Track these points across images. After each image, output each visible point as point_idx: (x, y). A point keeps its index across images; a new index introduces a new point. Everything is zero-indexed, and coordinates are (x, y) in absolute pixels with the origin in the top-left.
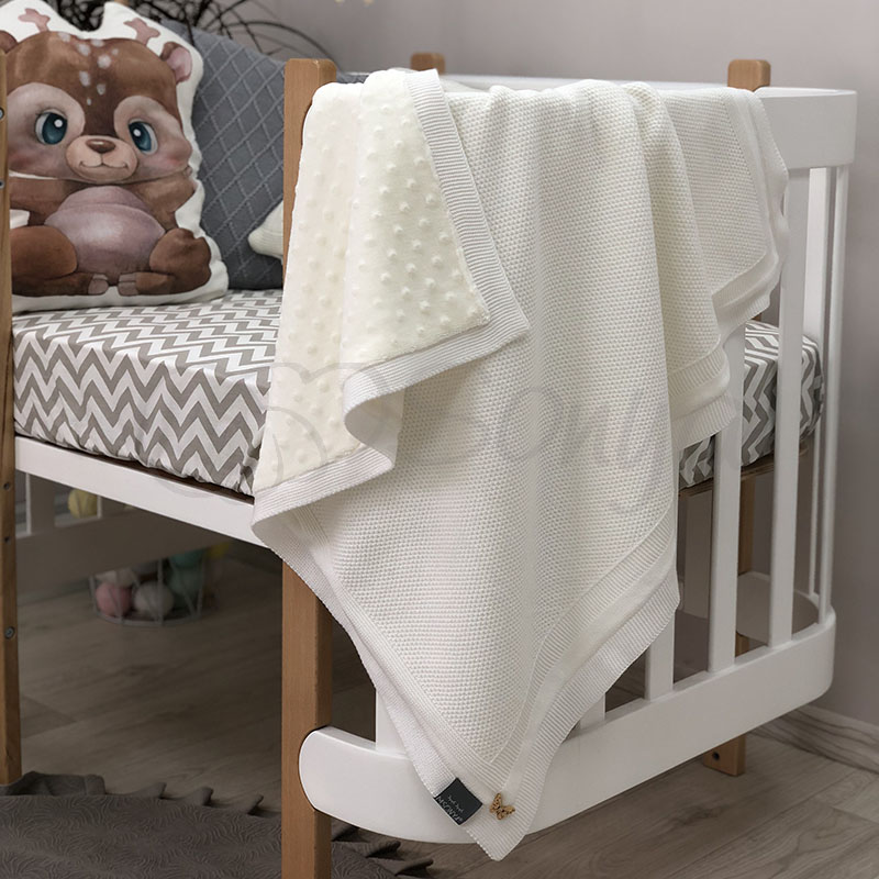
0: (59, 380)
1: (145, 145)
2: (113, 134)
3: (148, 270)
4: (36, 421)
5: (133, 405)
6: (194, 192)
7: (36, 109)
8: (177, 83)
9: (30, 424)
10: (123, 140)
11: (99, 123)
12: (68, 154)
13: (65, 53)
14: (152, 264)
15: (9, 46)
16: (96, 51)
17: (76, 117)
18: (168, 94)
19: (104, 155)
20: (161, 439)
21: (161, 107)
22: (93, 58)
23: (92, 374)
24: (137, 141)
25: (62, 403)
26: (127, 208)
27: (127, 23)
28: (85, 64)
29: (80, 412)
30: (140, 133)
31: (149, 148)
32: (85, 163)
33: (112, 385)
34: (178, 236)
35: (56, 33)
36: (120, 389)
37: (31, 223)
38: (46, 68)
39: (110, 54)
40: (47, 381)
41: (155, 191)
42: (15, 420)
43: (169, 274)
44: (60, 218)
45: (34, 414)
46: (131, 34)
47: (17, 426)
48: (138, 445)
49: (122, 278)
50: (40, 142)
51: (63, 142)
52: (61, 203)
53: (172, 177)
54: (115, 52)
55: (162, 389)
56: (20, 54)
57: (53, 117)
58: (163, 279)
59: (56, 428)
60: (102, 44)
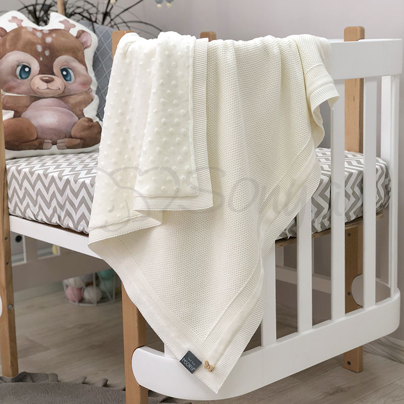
0: (26, 189)
1: (68, 78)
2: (53, 74)
3: (71, 137)
4: (17, 208)
5: (57, 199)
6: (92, 100)
7: (17, 63)
8: (85, 49)
9: (15, 209)
10: (58, 77)
11: (47, 69)
12: (31, 84)
13: (29, 36)
14: (72, 134)
15: (3, 34)
16: (45, 35)
17: (35, 66)
18: (80, 55)
19: (48, 84)
20: (68, 214)
21: (76, 61)
22: (43, 39)
23: (39, 185)
24: (65, 77)
25: (27, 200)
26: (60, 108)
27: (60, 22)
28: (39, 41)
29: (35, 203)
30: (66, 73)
31: (70, 80)
32: (39, 88)
33: (47, 190)
34: (84, 121)
35: (26, 27)
36: (51, 192)
37: (15, 117)
38: (21, 44)
39: (51, 36)
40: (21, 189)
41: (73, 100)
42: (9, 208)
43: (81, 139)
44: (28, 114)
45: (16, 205)
46: (62, 27)
47: (10, 211)
48: (59, 217)
49: (58, 141)
50: (18, 78)
51: (29, 78)
52: (28, 107)
53: (81, 93)
54: (54, 35)
55: (68, 191)
56: (8, 38)
57: (24, 67)
58: (78, 141)
59: (25, 211)
60: (47, 32)
